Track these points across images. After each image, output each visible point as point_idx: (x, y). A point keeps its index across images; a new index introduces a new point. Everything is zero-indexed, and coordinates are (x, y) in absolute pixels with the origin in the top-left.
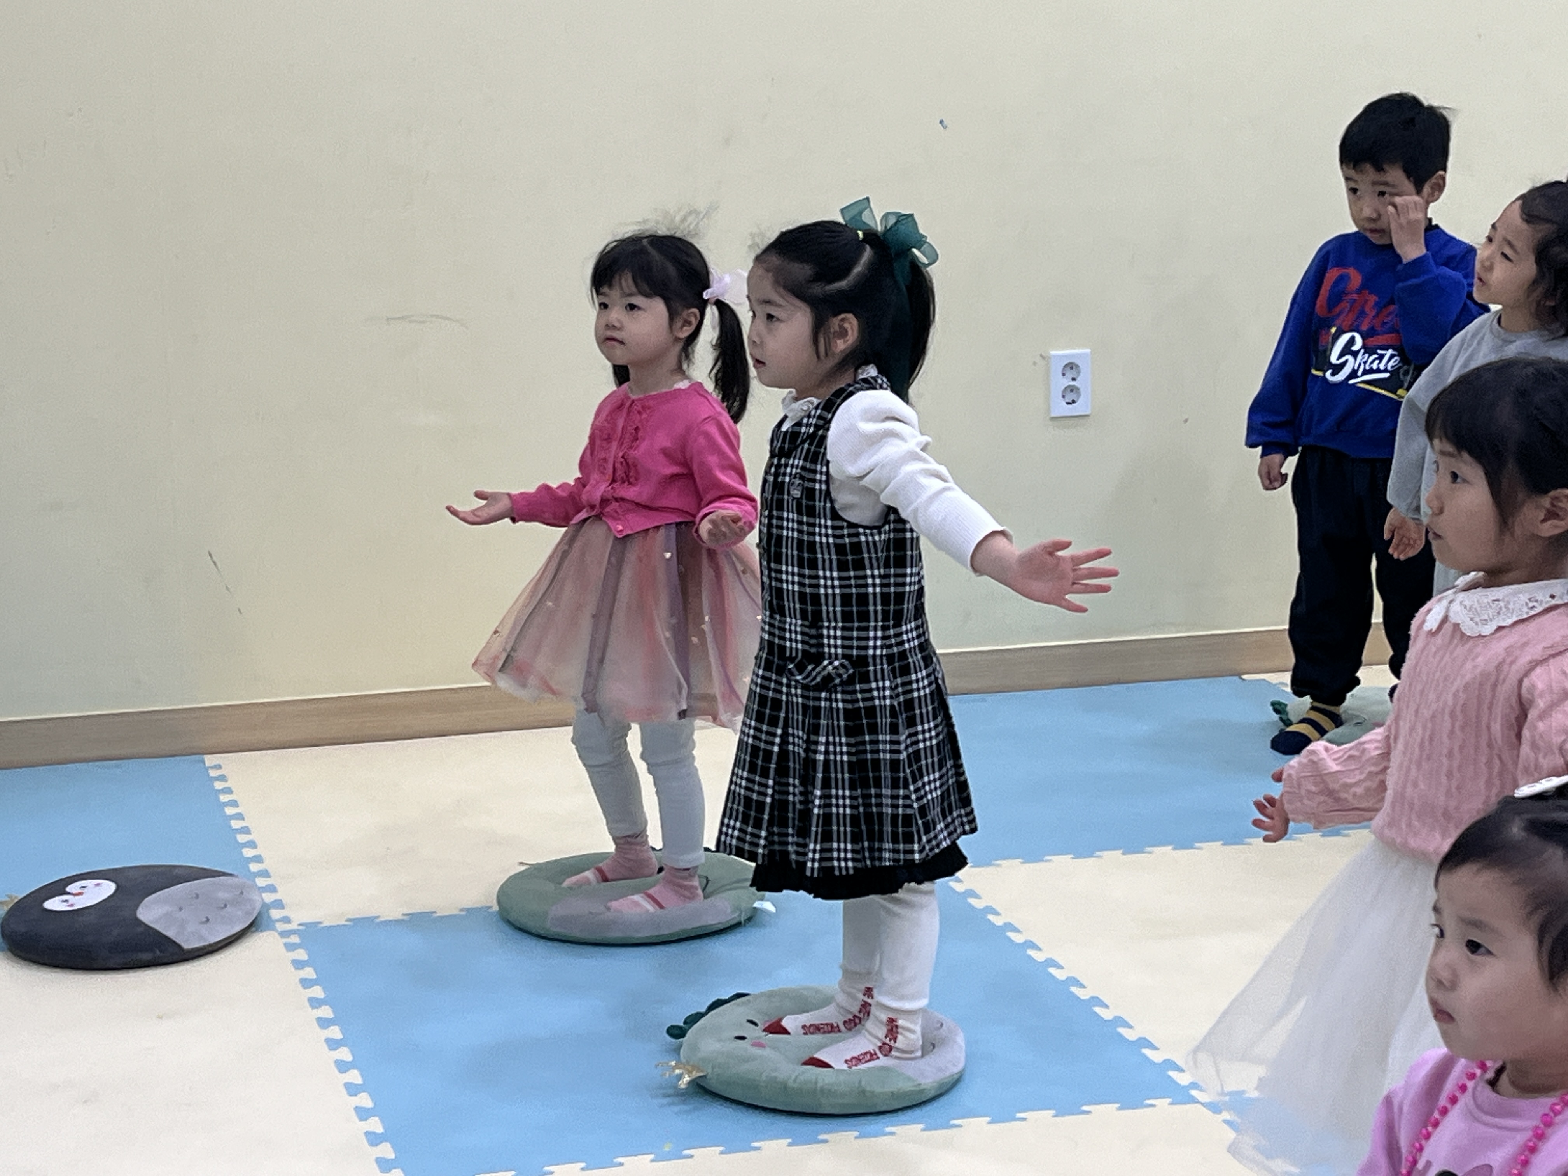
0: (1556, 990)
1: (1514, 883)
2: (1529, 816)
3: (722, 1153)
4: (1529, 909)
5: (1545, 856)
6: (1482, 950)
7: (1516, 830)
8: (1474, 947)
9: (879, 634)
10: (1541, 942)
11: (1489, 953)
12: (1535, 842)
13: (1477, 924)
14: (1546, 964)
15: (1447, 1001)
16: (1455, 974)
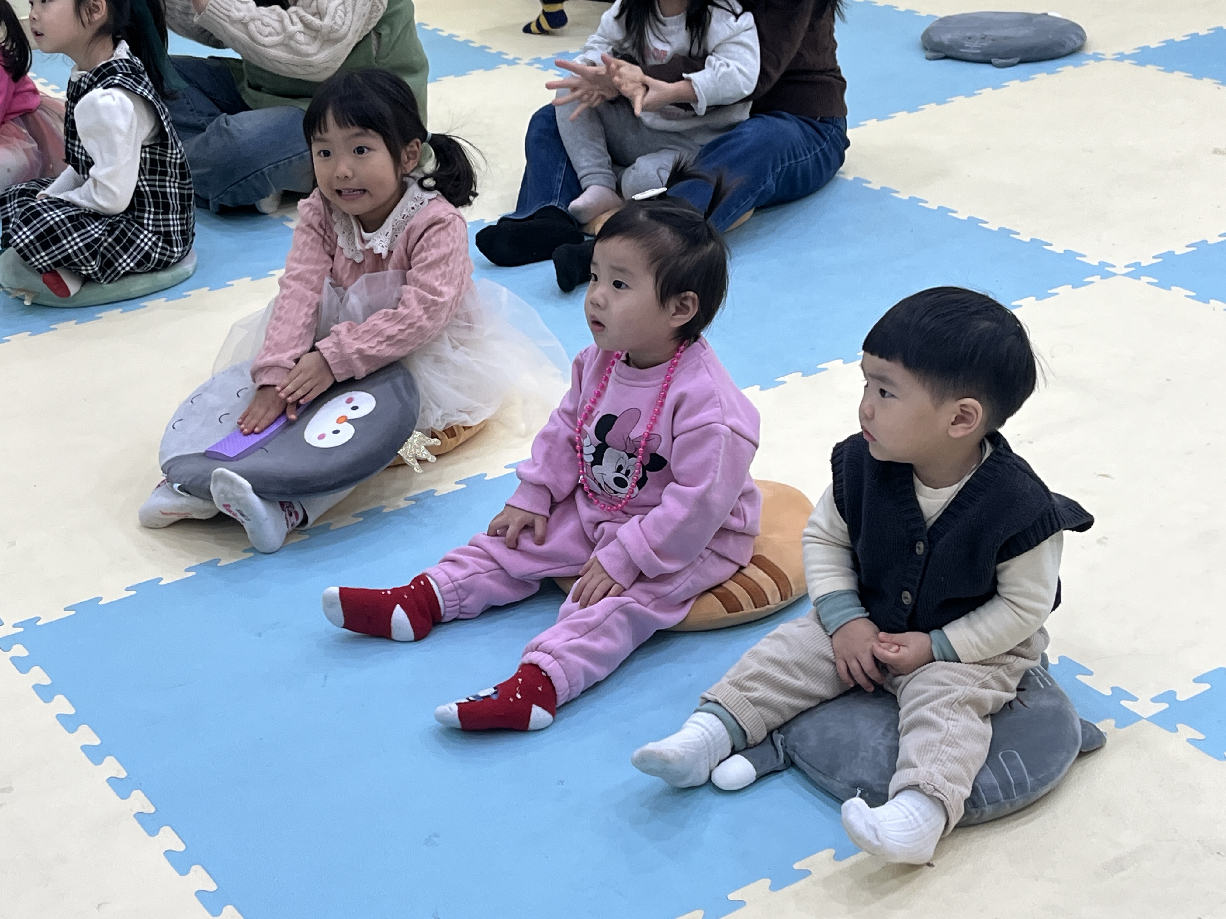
0: (664, 307)
1: (643, 246)
2: (650, 209)
3: (30, 335)
4: (650, 261)
5: (660, 230)
6: (623, 286)
7: (642, 216)
8: (618, 284)
9: (152, 216)
10: (657, 280)
11: (627, 286)
12: (653, 223)
13: (622, 270)
14: (659, 293)
15: (600, 316)
16: (606, 300)
